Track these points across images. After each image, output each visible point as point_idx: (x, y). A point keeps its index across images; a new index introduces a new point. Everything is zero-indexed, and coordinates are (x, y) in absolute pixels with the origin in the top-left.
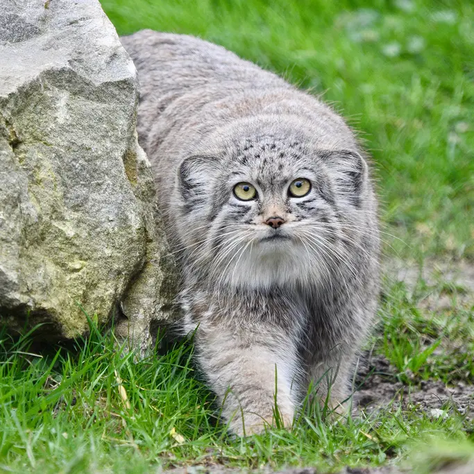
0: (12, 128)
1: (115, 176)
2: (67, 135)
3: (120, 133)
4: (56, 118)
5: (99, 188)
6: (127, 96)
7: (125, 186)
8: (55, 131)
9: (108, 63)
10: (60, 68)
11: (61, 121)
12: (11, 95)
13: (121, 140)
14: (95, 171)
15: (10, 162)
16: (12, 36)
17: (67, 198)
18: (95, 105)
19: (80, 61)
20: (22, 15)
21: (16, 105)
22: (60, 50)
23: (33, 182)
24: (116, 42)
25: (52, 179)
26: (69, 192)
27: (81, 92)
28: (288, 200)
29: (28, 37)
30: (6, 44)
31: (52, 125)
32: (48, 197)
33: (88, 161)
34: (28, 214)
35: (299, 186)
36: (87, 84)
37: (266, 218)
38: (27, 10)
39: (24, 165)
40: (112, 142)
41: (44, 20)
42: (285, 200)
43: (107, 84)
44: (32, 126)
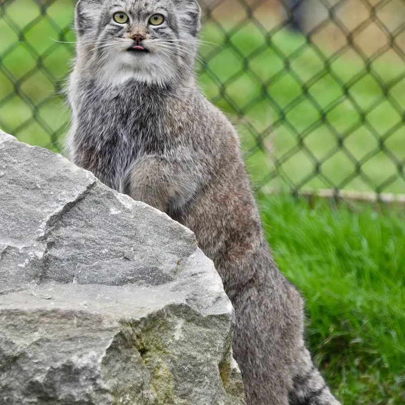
0: (141, 340)
1: (212, 377)
2: (180, 348)
3: (218, 349)
4: (173, 336)
5: (200, 384)
6: (224, 325)
7: (218, 385)
8: (172, 345)
9: (214, 303)
10: (179, 303)
11: (177, 338)
12: (142, 319)
13: (218, 353)
14: (198, 373)
15: (137, 363)
16: (153, 281)
17: (177, 390)
18: (202, 329)
19: (195, 300)
20: (161, 268)
21: (145, 325)
22: (182, 292)
23: (154, 377)
24: (220, 289)
25: (167, 376)
26: (178, 385)
27: (193, 320)
28: (148, 25)
29: (164, 282)
30: (148, 286)
31: (171, 341)
32: (163, 388)
33: (194, 366)
34: (148, 398)
35: (156, 19)
36: (198, 316)
37: (132, 35)
38: (165, 265)
39: (148, 365)
40: (211, 354)
41: (175, 272)
42: (146, 25)
43: (212, 316)
44: (156, 340)
